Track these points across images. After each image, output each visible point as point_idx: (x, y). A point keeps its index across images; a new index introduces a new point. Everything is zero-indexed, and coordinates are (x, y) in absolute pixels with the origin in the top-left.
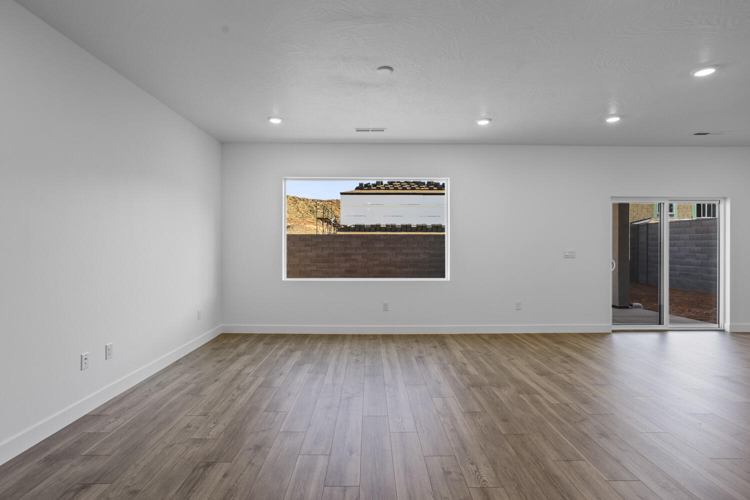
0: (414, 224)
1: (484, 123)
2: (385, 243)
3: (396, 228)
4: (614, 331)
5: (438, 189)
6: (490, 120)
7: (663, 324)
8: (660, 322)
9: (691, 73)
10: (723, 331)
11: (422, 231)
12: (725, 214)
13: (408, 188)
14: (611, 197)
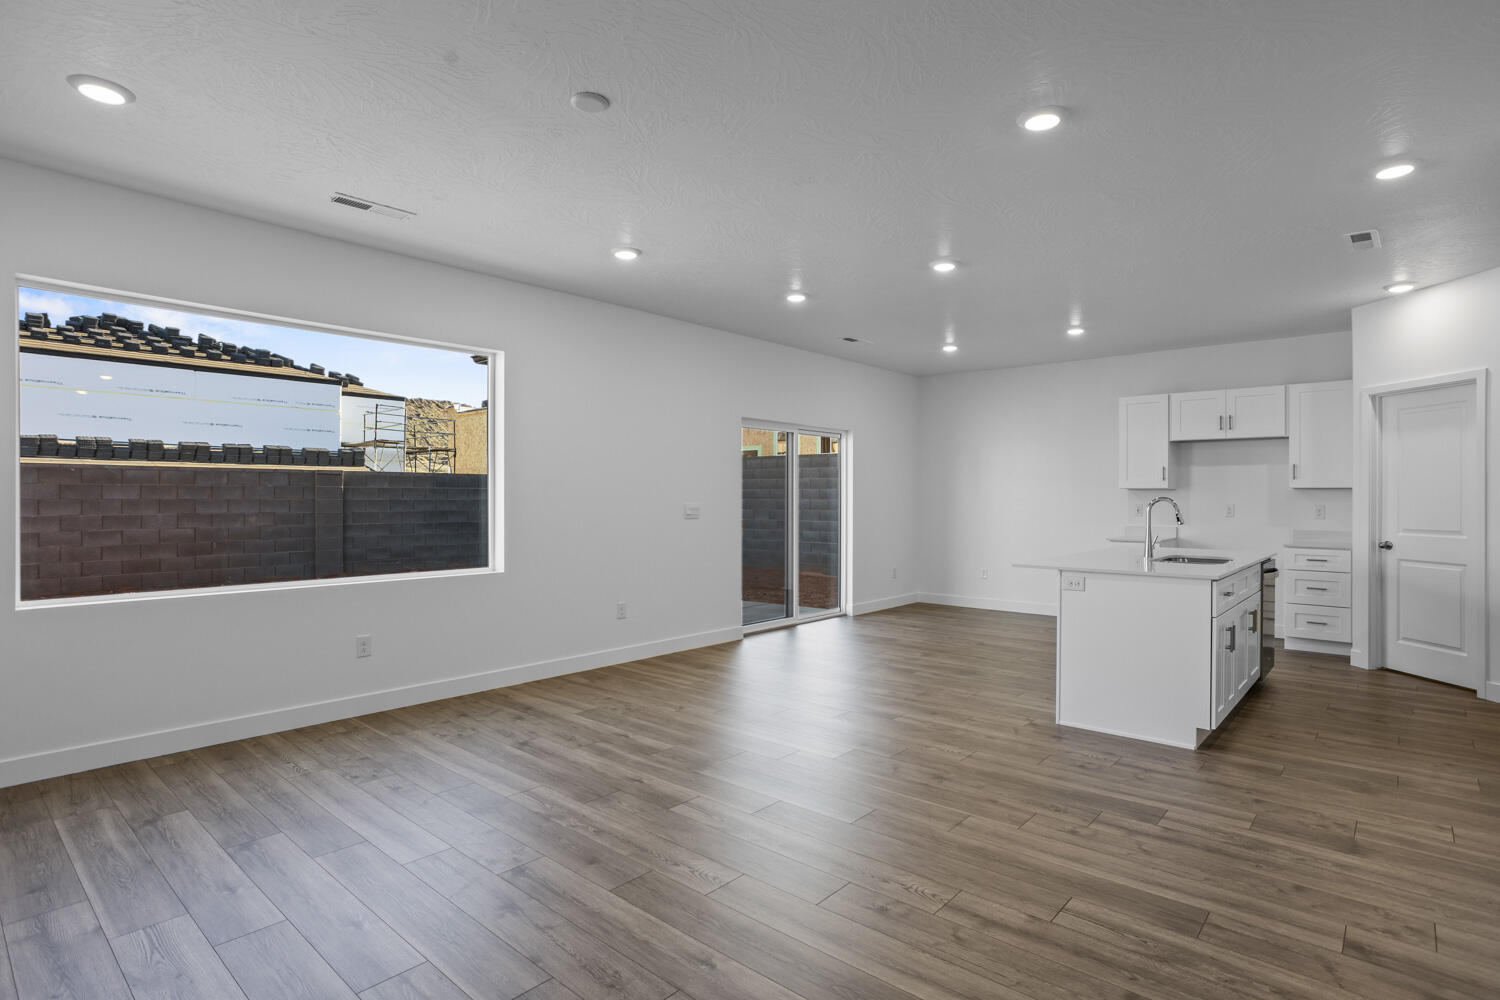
0: (171, 441)
1: (626, 256)
2: (141, 487)
3: (113, 450)
4: (746, 636)
5: (231, 361)
6: (639, 252)
7: (792, 616)
8: (789, 614)
9: (931, 265)
10: (845, 615)
11: (194, 459)
12: (846, 451)
13: (142, 348)
14: (743, 419)
